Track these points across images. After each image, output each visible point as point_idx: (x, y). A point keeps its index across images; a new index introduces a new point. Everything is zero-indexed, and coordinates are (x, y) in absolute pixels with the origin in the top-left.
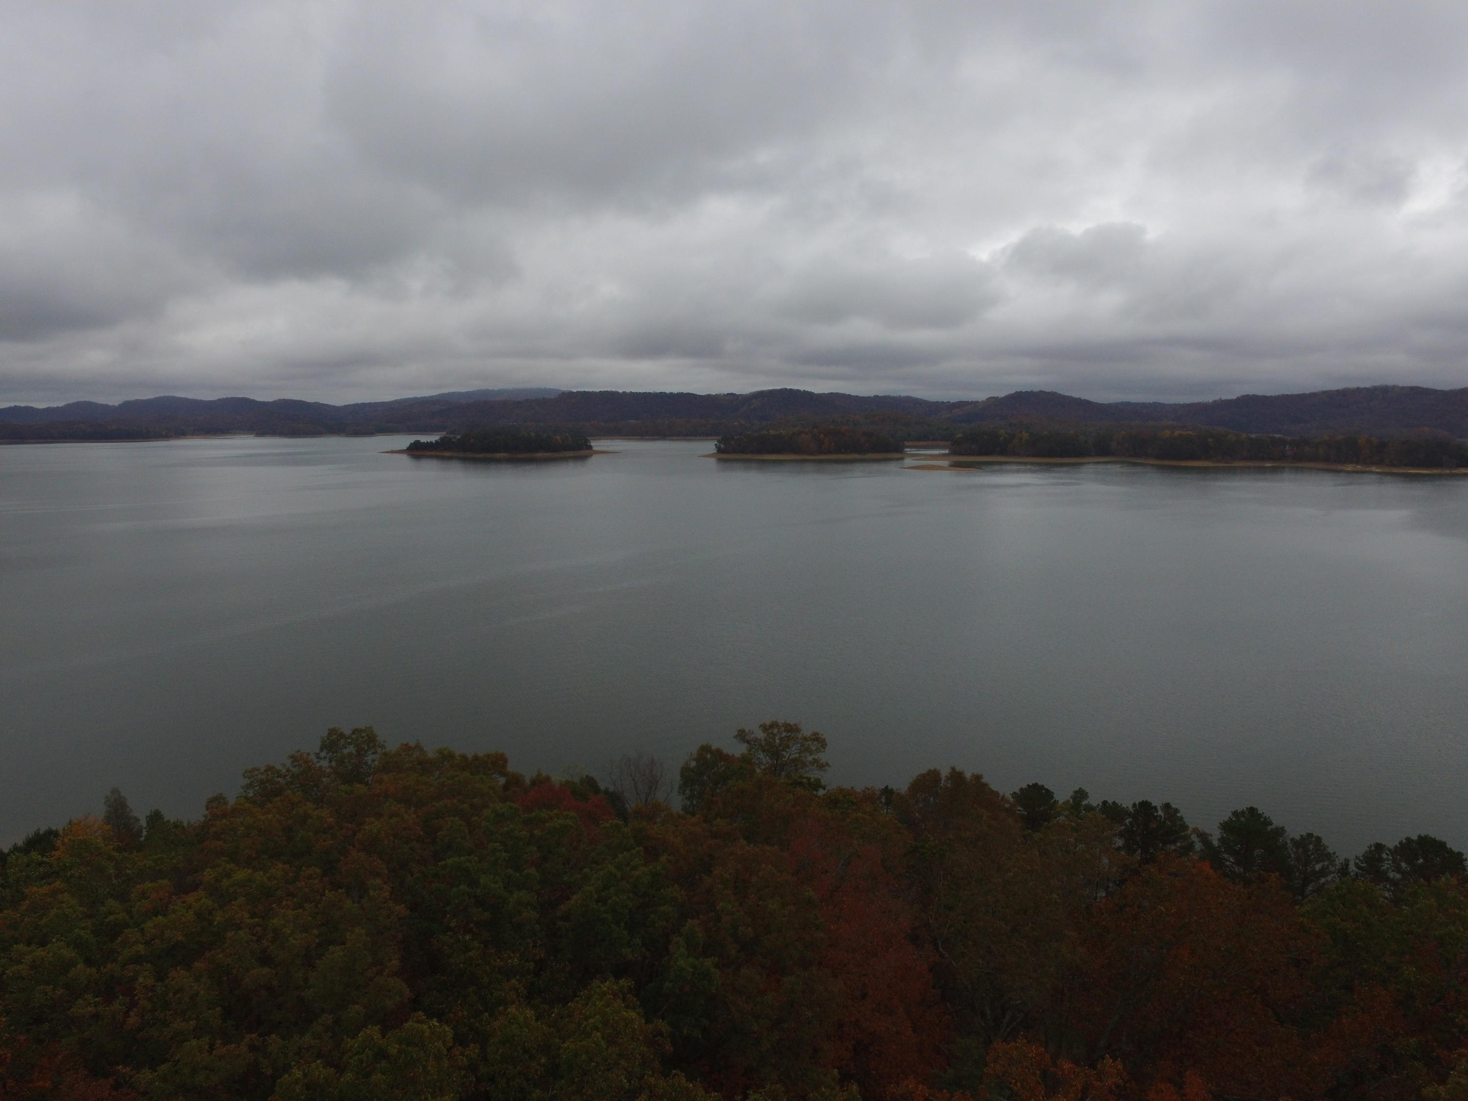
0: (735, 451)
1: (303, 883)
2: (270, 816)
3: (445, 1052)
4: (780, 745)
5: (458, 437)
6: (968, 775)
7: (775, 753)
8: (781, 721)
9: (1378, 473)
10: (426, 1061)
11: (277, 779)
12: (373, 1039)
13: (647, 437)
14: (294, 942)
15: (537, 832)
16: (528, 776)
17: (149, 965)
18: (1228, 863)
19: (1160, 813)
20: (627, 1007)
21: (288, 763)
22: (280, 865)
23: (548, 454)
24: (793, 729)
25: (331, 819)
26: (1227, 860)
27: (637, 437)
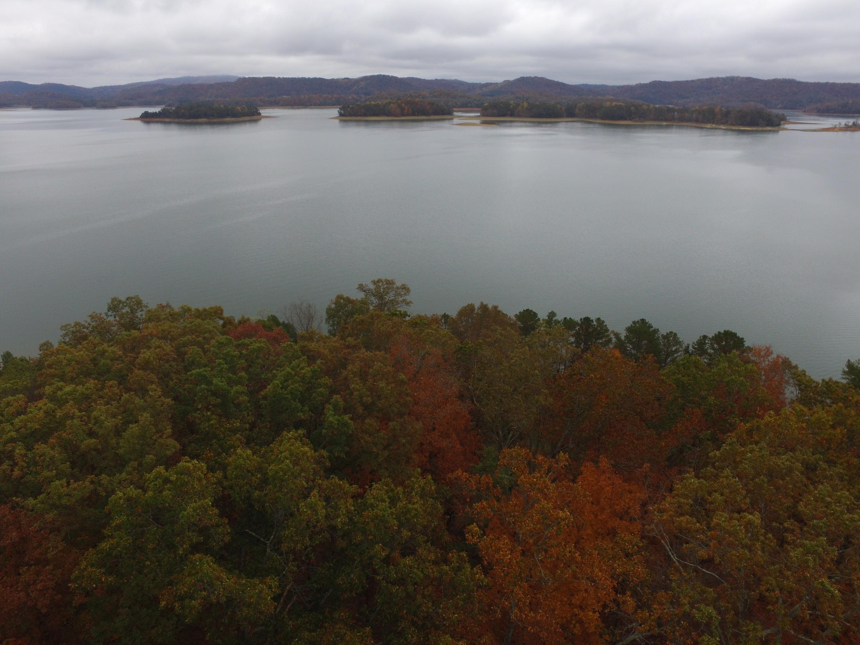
0: (350, 115)
1: (108, 390)
2: (82, 353)
3: (203, 476)
4: (383, 292)
5: (173, 109)
6: (490, 306)
7: (381, 297)
8: (383, 278)
9: (724, 129)
10: (193, 482)
11: (82, 330)
12: (161, 473)
13: (295, 107)
14: (108, 424)
15: (244, 352)
16: (237, 319)
17: (20, 443)
18: (629, 349)
19: (595, 323)
20: (303, 444)
21: (89, 319)
22: (92, 381)
23: (234, 119)
24: (390, 283)
25: (120, 352)
26: (628, 347)
27: (289, 107)
